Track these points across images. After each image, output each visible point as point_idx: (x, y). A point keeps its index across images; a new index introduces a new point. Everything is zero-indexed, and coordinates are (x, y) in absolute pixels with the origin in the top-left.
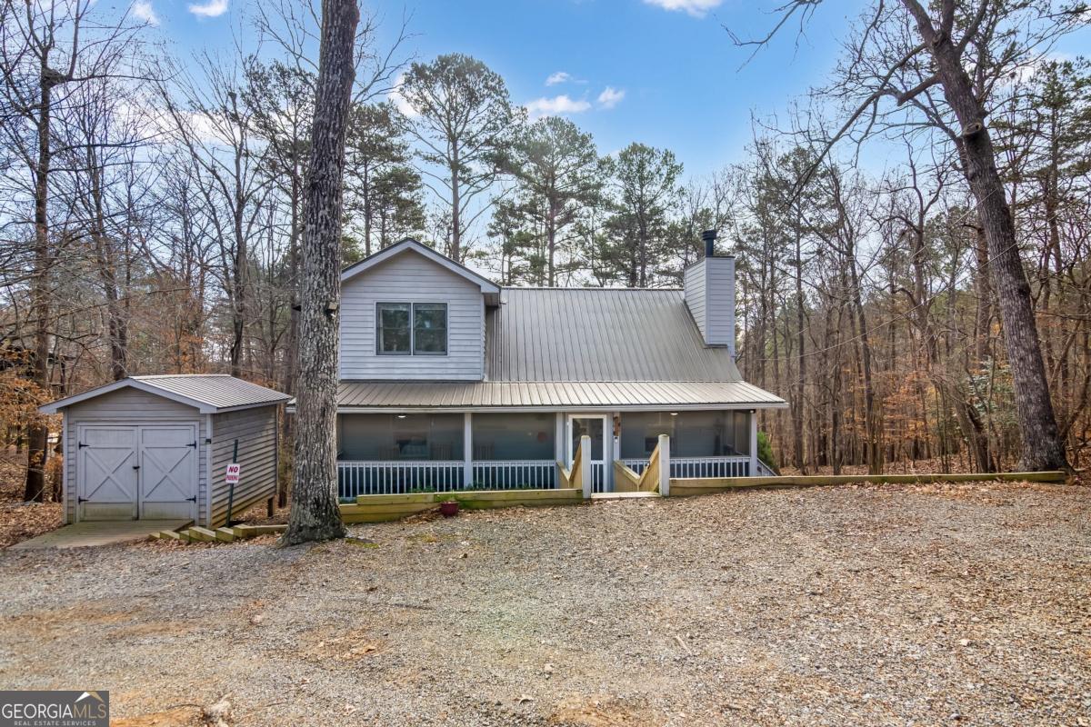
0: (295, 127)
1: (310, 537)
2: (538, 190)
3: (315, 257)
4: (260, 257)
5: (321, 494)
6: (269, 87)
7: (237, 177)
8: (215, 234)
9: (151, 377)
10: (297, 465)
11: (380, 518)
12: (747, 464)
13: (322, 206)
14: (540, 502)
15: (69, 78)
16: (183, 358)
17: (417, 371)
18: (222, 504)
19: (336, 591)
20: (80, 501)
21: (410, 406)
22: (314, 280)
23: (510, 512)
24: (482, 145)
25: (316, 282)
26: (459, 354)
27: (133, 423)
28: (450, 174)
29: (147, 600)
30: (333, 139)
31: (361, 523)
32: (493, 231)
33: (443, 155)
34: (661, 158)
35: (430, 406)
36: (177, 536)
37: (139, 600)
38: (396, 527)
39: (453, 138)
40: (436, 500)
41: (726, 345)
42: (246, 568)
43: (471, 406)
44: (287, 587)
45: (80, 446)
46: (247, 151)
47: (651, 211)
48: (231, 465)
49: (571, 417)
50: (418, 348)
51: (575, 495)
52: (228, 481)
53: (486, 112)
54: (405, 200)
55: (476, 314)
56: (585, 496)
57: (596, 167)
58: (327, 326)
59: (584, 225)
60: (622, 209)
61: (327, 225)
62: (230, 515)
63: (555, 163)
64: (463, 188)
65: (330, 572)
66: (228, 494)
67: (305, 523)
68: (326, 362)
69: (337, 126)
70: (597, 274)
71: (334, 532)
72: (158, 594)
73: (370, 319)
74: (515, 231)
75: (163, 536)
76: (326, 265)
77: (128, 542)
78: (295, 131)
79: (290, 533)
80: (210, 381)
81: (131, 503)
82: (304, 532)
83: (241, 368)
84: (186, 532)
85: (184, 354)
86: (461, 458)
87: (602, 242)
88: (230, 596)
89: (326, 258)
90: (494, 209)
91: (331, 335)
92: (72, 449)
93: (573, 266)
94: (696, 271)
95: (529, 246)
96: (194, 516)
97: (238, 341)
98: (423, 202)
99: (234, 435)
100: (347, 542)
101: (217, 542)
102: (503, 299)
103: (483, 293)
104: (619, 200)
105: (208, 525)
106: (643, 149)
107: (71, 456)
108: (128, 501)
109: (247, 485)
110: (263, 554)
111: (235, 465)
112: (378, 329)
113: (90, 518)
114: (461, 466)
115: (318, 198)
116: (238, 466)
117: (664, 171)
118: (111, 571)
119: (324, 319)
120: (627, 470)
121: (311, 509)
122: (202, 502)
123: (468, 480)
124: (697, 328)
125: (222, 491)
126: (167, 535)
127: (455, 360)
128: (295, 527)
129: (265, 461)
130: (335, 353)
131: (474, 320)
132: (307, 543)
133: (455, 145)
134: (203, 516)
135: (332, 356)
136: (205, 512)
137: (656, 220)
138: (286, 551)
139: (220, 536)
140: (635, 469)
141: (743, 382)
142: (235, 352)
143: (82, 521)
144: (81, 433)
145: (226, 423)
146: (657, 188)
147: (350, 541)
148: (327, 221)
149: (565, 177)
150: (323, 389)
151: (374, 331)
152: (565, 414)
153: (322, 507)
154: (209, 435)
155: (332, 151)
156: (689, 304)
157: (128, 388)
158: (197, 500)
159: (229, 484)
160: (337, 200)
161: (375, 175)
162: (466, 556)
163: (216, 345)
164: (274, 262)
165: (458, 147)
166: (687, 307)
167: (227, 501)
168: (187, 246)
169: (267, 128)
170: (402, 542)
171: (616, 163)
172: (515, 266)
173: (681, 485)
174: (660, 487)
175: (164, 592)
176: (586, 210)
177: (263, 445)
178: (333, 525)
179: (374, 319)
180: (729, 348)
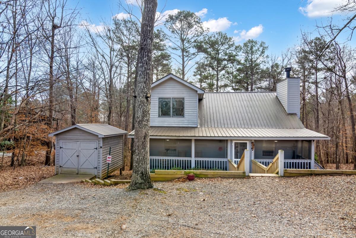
0: (129, 40)
1: (140, 187)
2: (212, 58)
3: (142, 76)
4: (117, 86)
5: (144, 170)
6: (121, 27)
7: (110, 58)
8: (103, 78)
9: (83, 124)
10: (135, 158)
11: (164, 179)
12: (310, 163)
13: (145, 56)
14: (227, 176)
15: (60, 27)
16: (92, 119)
17: (173, 123)
18: (105, 170)
19: (154, 214)
20: (60, 167)
21: (172, 136)
22: (141, 85)
23: (216, 180)
24: (192, 43)
25: (142, 86)
26: (189, 117)
27: (77, 140)
28: (181, 54)
29: (80, 211)
30: (149, 30)
31: (156, 181)
32: (195, 74)
33: (179, 47)
34: (260, 44)
35: (179, 136)
36: (90, 181)
37: (77, 211)
38: (171, 184)
39: (183, 40)
40: (185, 173)
41: (296, 114)
42: (116, 199)
43: (195, 136)
44: (134, 211)
45: (61, 148)
46: (114, 49)
47: (255, 65)
48: (108, 156)
49: (234, 142)
50: (173, 115)
51: (242, 174)
52: (107, 162)
53: (194, 31)
54: (165, 64)
55: (195, 102)
56: (247, 174)
57: (234, 49)
58: (146, 103)
59: (229, 71)
60: (244, 65)
61: (147, 63)
62: (108, 174)
63: (219, 48)
64: (185, 59)
65: (150, 204)
66: (107, 166)
67: (138, 181)
68: (146, 118)
69: (151, 25)
70: (234, 89)
71: (149, 186)
72: (84, 209)
73: (156, 104)
74: (203, 74)
75: (86, 181)
76: (146, 79)
77: (74, 182)
78: (129, 42)
79: (132, 185)
80: (102, 126)
81: (76, 168)
82: (137, 185)
83: (111, 122)
84: (94, 180)
85: (93, 118)
86: (190, 156)
87: (235, 77)
88: (111, 213)
89: (146, 77)
90: (196, 66)
91: (148, 107)
92: (58, 149)
93: (226, 86)
94: (282, 84)
95: (208, 79)
96: (96, 174)
97: (110, 113)
98: (171, 65)
99: (109, 145)
100: (153, 190)
101: (104, 185)
102: (204, 97)
103: (198, 94)
104: (243, 61)
105: (101, 178)
106: (252, 42)
107: (58, 151)
108: (74, 167)
109: (114, 164)
110: (122, 193)
111: (110, 156)
112: (159, 108)
113: (63, 173)
114: (190, 159)
115: (143, 53)
116: (111, 156)
117: (261, 49)
118: (68, 196)
119: (145, 100)
120: (259, 163)
121: (140, 176)
122: (99, 169)
123: (193, 165)
124: (283, 107)
125: (105, 165)
126: (87, 181)
127: (187, 119)
128: (134, 182)
129: (119, 155)
130: (149, 114)
131: (195, 104)
132: (138, 190)
133: (183, 43)
134: (99, 174)
135: (148, 115)
136: (100, 173)
137: (256, 68)
138: (131, 192)
139: (106, 183)
140: (263, 164)
141: (305, 129)
142: (109, 117)
143: (61, 174)
144: (61, 143)
145: (107, 141)
146: (258, 56)
147: (155, 189)
148: (147, 62)
149: (222, 53)
150: (145, 128)
151: (158, 108)
152: (231, 140)
153: (144, 175)
154: (101, 145)
155: (149, 34)
156: (278, 97)
157: (76, 128)
158: (97, 168)
159: (107, 163)
160: (150, 54)
161: (155, 56)
162: (204, 200)
163: (102, 115)
164: (121, 87)
165: (184, 44)
166: (278, 99)
167: (107, 169)
168: (95, 83)
169: (120, 41)
170: (175, 191)
171: (242, 47)
172: (203, 86)
173: (289, 172)
174: (279, 172)
175: (86, 208)
176: (230, 65)
177: (119, 149)
178: (148, 183)
179: (158, 104)
180: (297, 115)
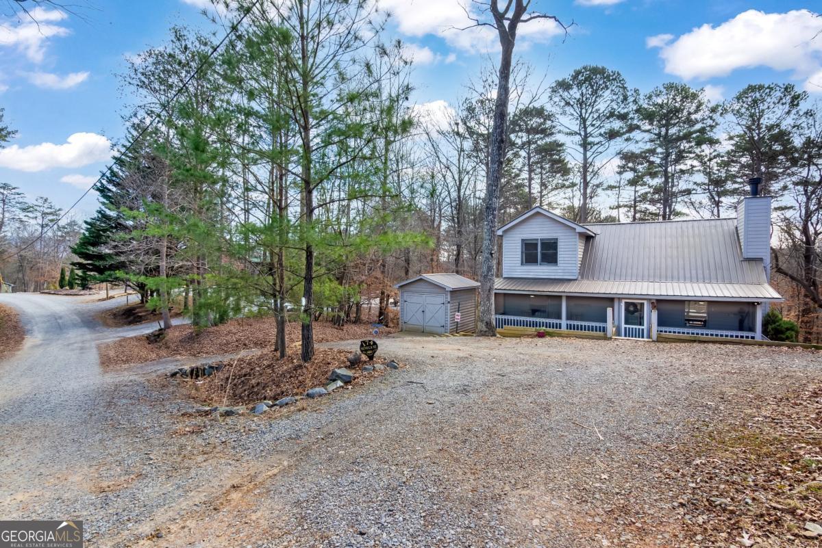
1: (484, 335)
5: (488, 319)
9: (429, 275)
11: (513, 335)
17: (541, 274)
18: (453, 330)
20: (405, 323)
26: (564, 265)
27: (422, 293)
31: (505, 337)
40: (536, 330)
41: (762, 259)
43: (567, 292)
45: (405, 302)
49: (624, 301)
50: (542, 262)
56: (609, 336)
58: (491, 259)
66: (456, 326)
67: (483, 330)
68: (490, 272)
71: (493, 334)
73: (518, 247)
80: (449, 277)
81: (421, 325)
83: (459, 270)
92: (402, 302)
96: (443, 333)
99: (458, 300)
100: (497, 338)
103: (578, 232)
107: (402, 305)
108: (419, 324)
111: (458, 314)
112: (522, 252)
113: (408, 329)
114: (560, 322)
119: (490, 256)
123: (564, 327)
124: (740, 246)
127: (562, 268)
128: (480, 331)
129: (471, 314)
136: (447, 332)
141: (766, 284)
143: (405, 331)
144: (406, 297)
145: (455, 295)
150: (490, 282)
151: (520, 253)
152: (620, 299)
153: (488, 324)
154: (449, 300)
156: (738, 229)
157: (421, 279)
158: (444, 327)
159: (456, 322)
167: (455, 329)
173: (664, 336)
177: (470, 307)
178: (492, 331)
179: (520, 247)
180: (764, 261)
